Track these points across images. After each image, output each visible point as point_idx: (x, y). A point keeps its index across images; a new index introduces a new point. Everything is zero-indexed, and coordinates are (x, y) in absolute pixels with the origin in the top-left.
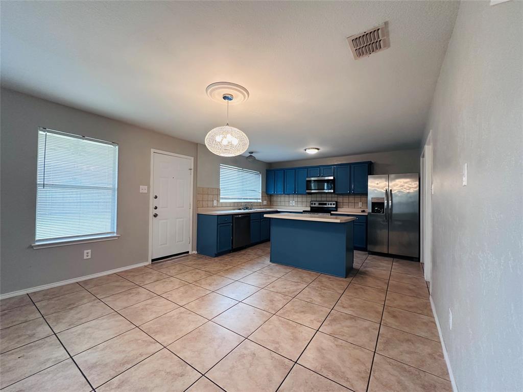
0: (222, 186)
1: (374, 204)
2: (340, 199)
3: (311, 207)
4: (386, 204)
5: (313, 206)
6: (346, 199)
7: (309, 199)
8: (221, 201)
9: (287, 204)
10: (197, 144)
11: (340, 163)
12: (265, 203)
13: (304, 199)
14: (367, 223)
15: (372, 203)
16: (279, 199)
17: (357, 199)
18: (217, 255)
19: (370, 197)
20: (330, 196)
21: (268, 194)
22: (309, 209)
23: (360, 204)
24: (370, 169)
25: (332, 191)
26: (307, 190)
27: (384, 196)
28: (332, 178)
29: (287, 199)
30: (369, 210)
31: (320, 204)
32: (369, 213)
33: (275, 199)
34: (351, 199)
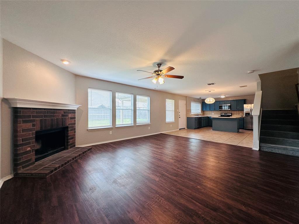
0: (192, 108)
1: (246, 114)
2: (233, 112)
3: (221, 115)
4: (250, 114)
5: (222, 115)
6: (235, 112)
7: (220, 112)
8: (192, 113)
9: (211, 114)
10: (186, 97)
11: (233, 99)
12: (202, 114)
13: (218, 112)
14: (244, 120)
15: (246, 113)
16: (207, 112)
17: (240, 112)
18: (195, 129)
19: (245, 111)
20: (229, 111)
21: (203, 110)
22: (220, 116)
23: (241, 114)
24: (245, 102)
25: (230, 109)
26: (220, 109)
27: (250, 111)
28: (230, 105)
29: (210, 112)
30: (244, 116)
31: (224, 114)
32: (244, 117)
33: (205, 112)
34: (237, 112)
